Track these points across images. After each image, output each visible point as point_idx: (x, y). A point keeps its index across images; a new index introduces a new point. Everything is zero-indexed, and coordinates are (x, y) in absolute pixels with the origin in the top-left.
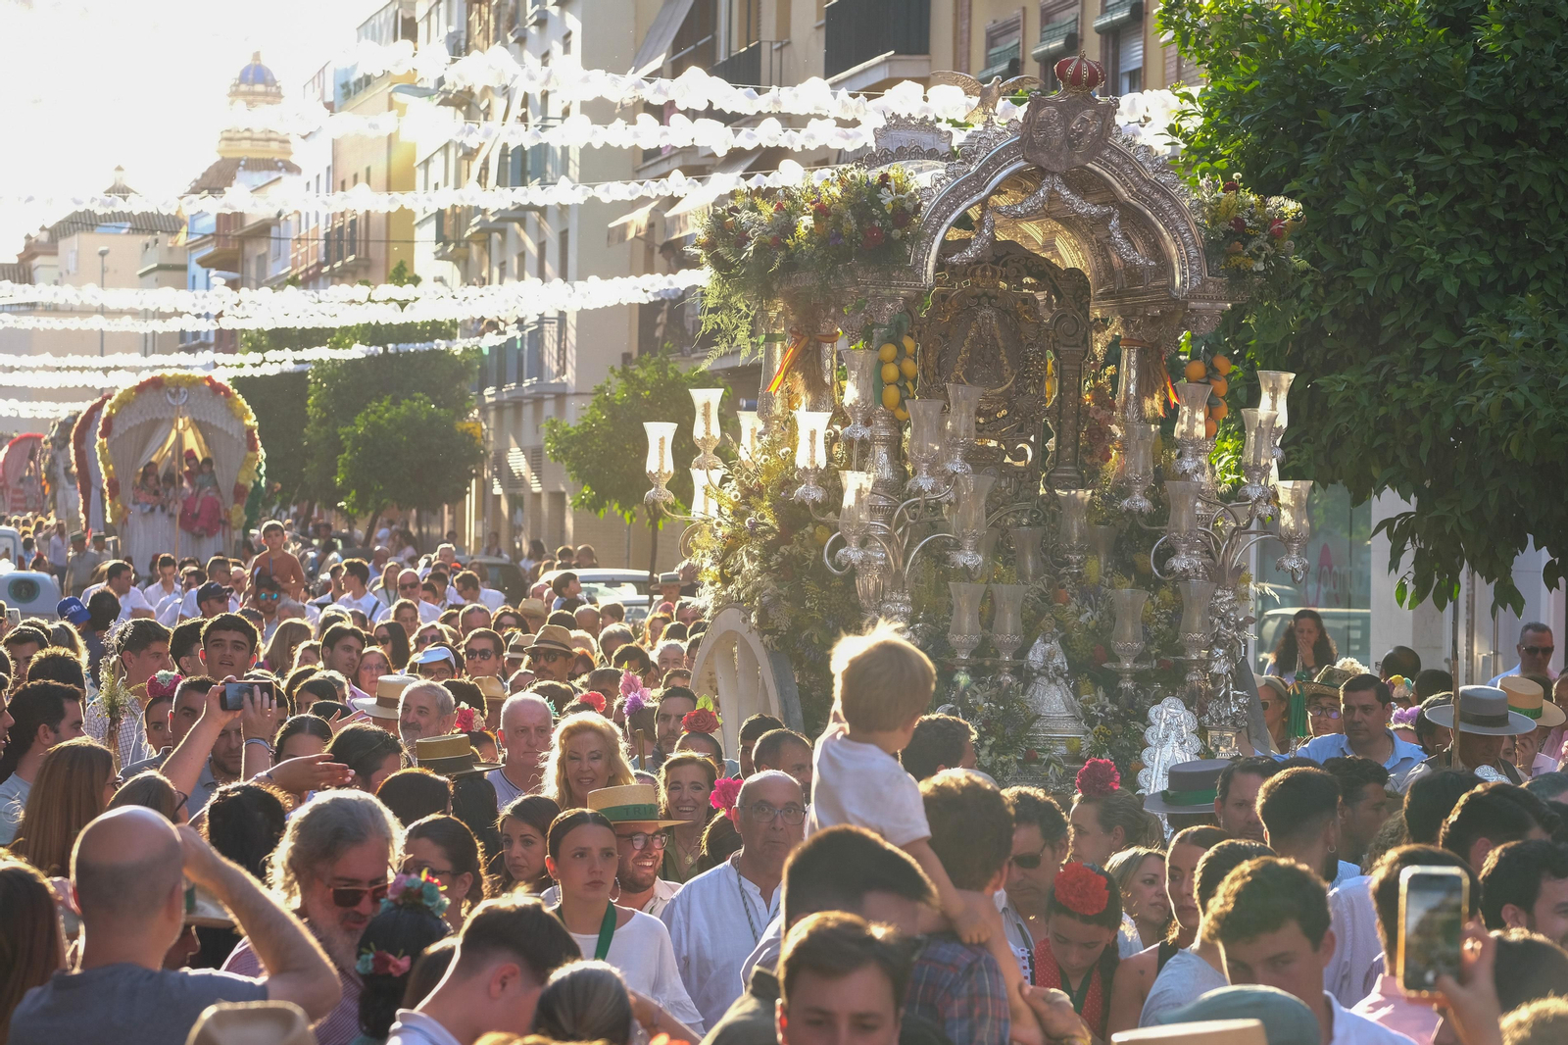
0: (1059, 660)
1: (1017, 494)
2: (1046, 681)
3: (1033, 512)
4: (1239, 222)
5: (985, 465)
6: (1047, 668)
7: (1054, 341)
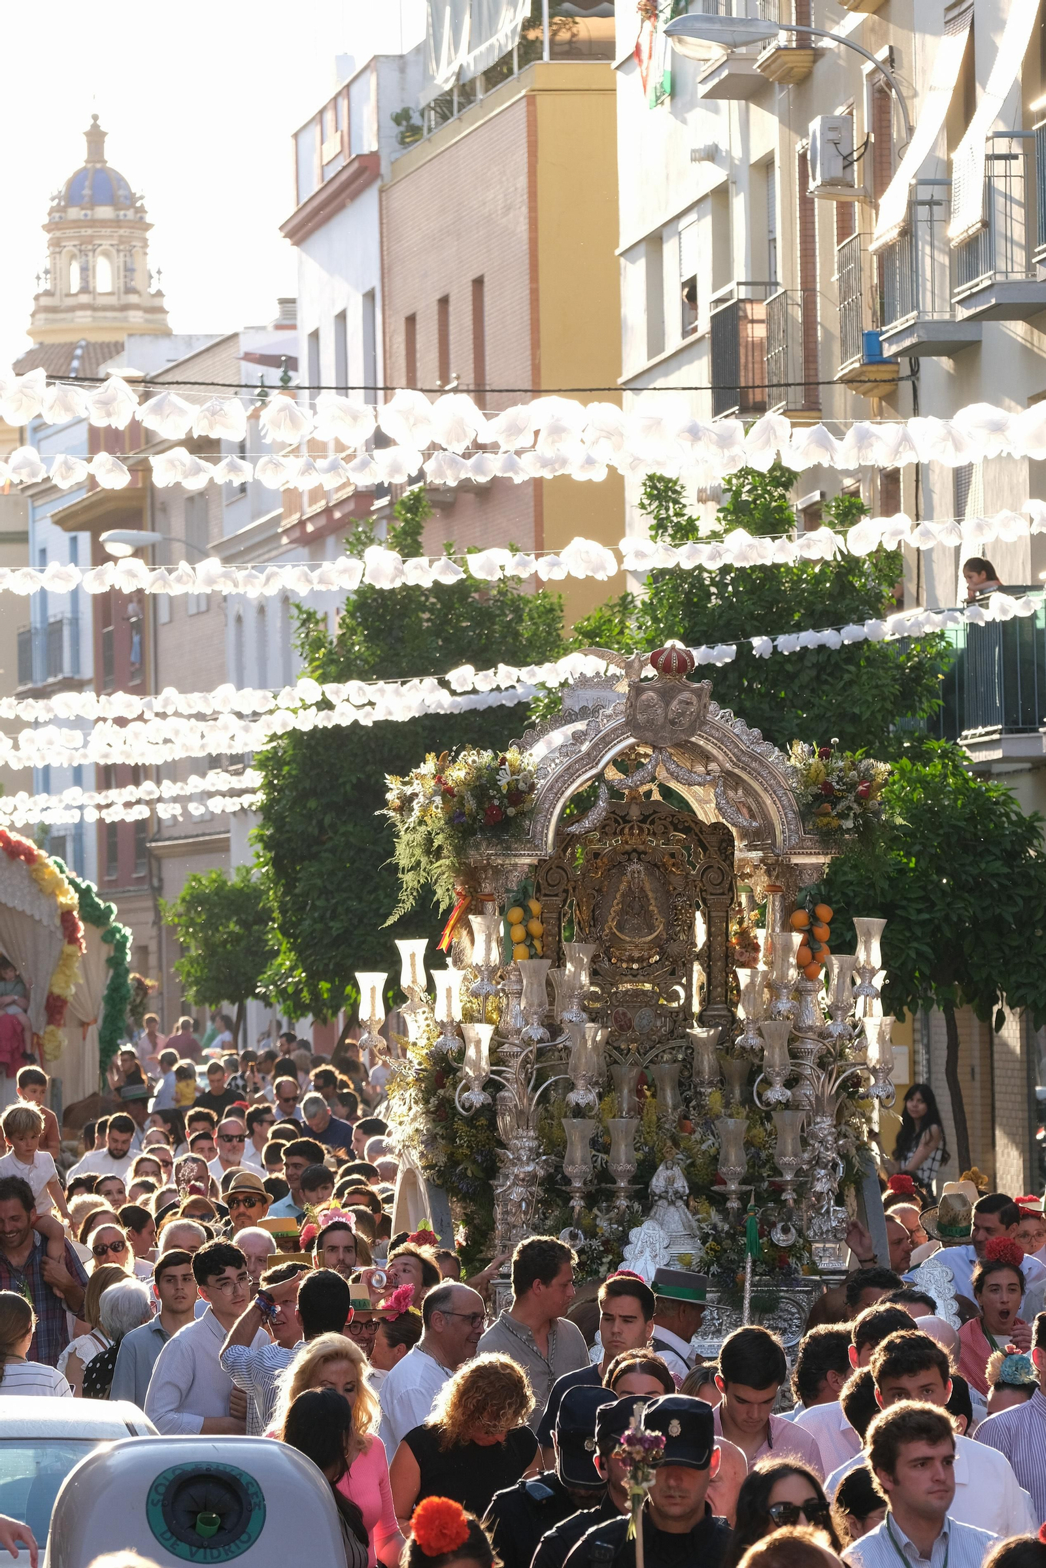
0: (681, 1184)
1: (672, 1032)
2: (666, 1204)
3: (687, 1048)
4: (827, 786)
5: (640, 1007)
6: (667, 1192)
7: (701, 891)
